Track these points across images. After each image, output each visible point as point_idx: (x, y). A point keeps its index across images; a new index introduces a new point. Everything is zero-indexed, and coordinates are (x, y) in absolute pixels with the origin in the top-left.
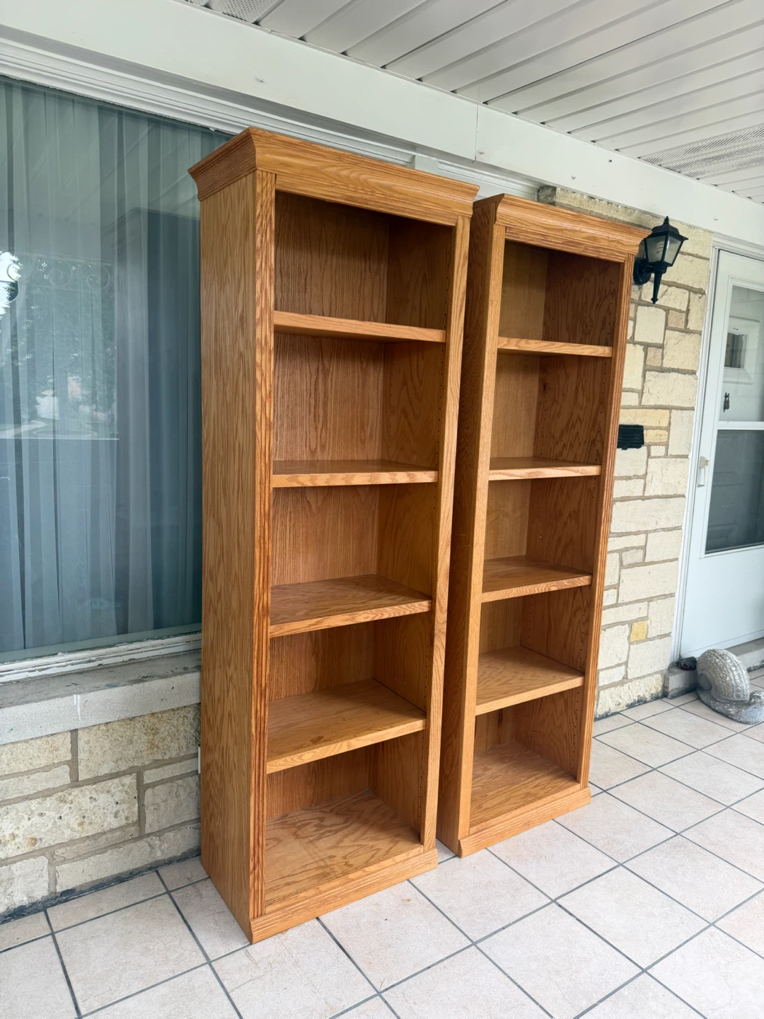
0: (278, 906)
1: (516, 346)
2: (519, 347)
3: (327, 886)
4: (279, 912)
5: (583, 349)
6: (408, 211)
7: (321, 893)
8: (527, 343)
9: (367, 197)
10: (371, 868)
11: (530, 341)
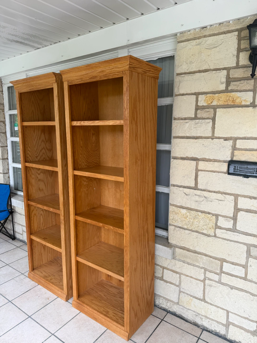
0: (34, 274)
1: (80, 124)
2: (81, 124)
3: (42, 279)
4: (33, 275)
5: (109, 122)
6: (42, 87)
7: (41, 279)
8: (84, 123)
9: (33, 88)
10: (51, 284)
11: (85, 122)
